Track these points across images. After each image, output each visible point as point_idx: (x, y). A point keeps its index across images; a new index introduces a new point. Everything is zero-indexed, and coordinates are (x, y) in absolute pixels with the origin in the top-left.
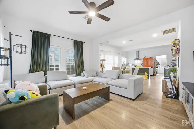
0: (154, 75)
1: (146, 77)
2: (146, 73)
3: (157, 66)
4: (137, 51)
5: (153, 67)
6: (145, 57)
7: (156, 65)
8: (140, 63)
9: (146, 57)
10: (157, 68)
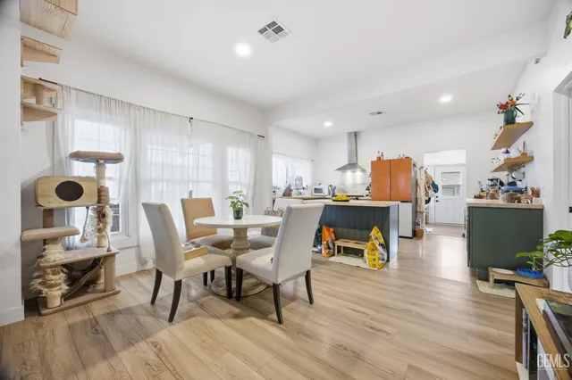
0: (416, 234)
1: (377, 255)
2: (375, 232)
3: (427, 194)
4: (350, 134)
5: (413, 199)
6: (379, 158)
7: (423, 189)
8: (364, 184)
9: (385, 158)
10: (428, 202)
